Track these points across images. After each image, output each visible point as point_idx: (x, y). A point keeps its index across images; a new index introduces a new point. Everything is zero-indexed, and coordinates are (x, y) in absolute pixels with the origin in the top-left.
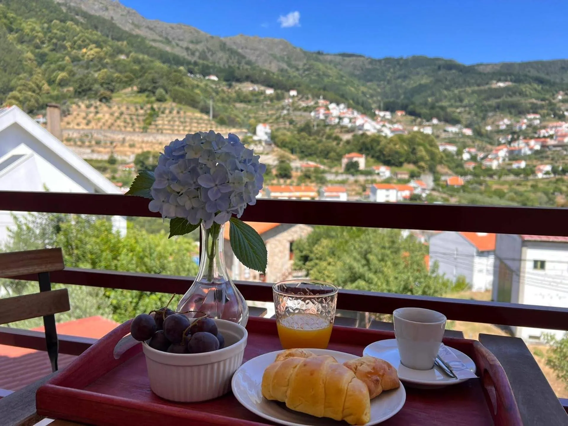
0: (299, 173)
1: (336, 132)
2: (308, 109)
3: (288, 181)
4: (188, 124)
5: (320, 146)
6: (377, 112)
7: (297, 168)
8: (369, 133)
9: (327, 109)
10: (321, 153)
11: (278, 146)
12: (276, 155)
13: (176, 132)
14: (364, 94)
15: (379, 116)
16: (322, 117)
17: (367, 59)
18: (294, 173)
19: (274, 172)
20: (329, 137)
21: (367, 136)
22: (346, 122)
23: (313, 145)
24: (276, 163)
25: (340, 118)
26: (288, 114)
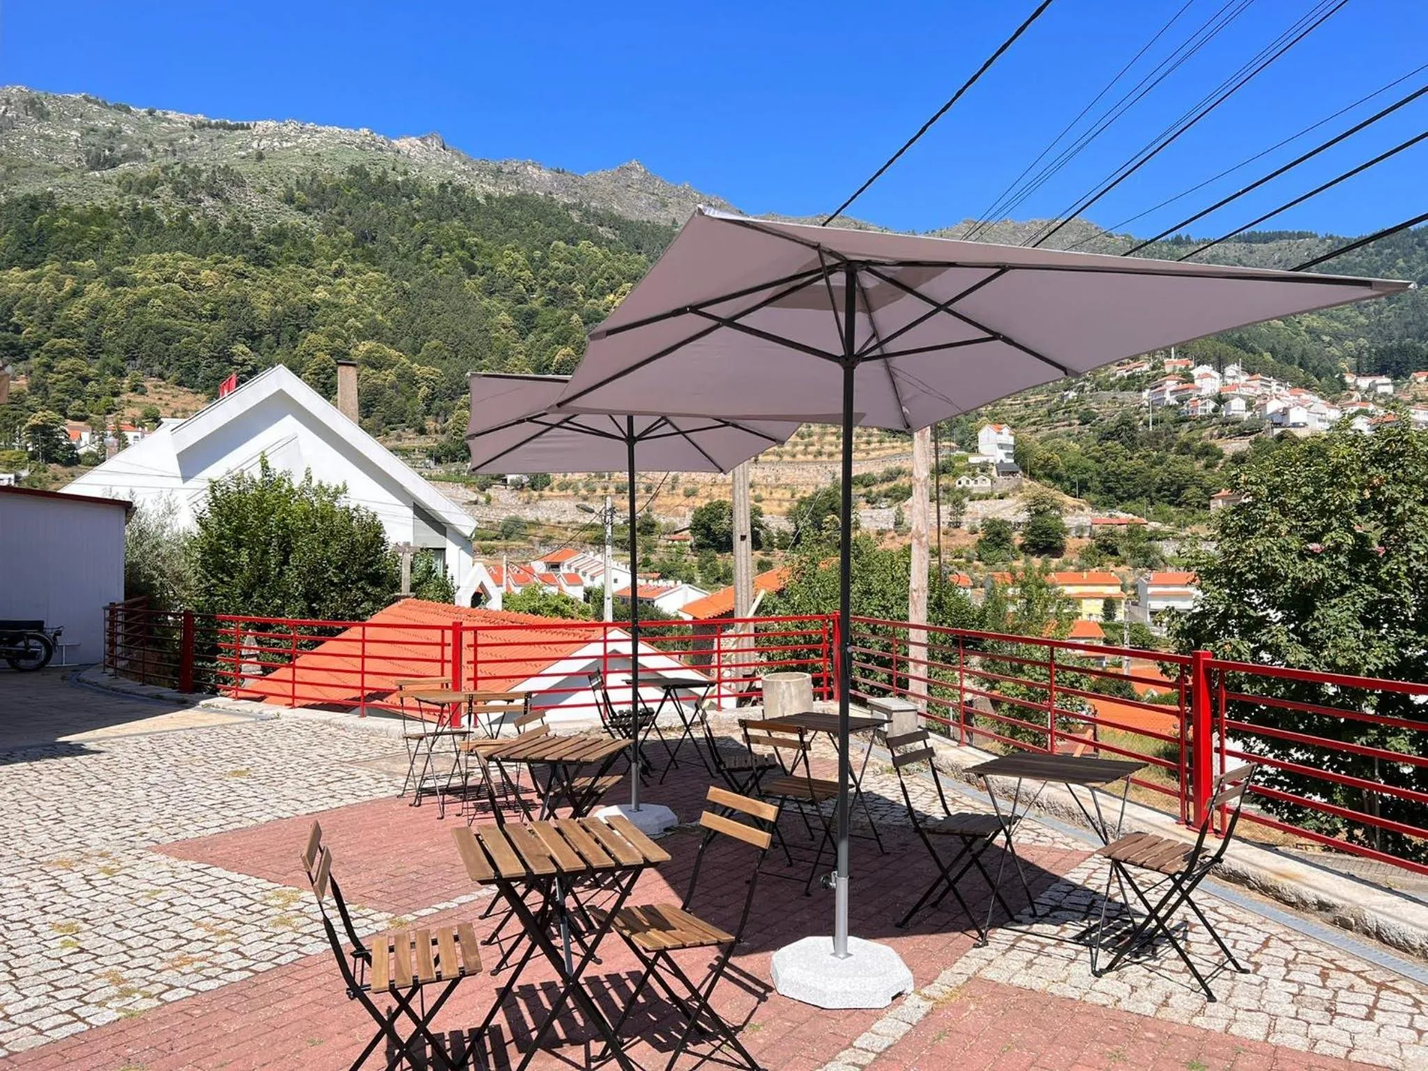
0: (1086, 541)
1: (1207, 435)
2: (1133, 383)
3: (1055, 562)
4: (815, 438)
5: (1159, 475)
6: (1349, 379)
7: (1080, 529)
8: (1300, 433)
9: (1187, 378)
10: (1158, 491)
11: (1033, 476)
12: (1025, 498)
13: (787, 458)
14: (1314, 333)
15: (1357, 388)
16: (1171, 399)
17: (1323, 241)
18: (1071, 542)
19: (1018, 539)
20: (1185, 448)
21: (1295, 441)
22: (1237, 407)
23: (1137, 472)
24: (1024, 517)
25: (1220, 400)
26: (1080, 401)
